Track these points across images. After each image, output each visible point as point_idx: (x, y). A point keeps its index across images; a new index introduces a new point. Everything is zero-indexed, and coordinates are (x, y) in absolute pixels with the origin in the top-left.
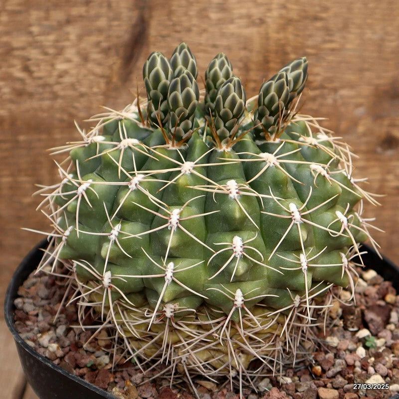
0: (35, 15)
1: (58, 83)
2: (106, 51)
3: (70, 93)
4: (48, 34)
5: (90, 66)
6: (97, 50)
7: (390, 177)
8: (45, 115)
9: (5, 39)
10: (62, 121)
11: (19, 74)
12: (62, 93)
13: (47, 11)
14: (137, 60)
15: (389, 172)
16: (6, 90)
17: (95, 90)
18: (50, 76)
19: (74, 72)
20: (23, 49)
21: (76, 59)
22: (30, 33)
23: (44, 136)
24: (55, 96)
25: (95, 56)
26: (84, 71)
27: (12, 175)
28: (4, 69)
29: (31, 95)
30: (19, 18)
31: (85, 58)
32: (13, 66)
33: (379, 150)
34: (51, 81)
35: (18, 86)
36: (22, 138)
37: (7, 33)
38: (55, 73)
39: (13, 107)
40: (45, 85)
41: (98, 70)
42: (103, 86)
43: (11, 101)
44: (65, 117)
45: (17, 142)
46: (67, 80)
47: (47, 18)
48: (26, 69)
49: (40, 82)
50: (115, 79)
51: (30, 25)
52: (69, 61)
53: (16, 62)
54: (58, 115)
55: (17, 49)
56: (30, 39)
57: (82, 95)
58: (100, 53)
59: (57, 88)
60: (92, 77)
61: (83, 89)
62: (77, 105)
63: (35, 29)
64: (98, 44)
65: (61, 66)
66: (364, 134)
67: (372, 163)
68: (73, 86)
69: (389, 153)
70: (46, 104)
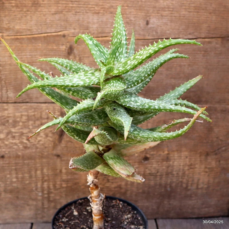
0: (31, 123)
1: (38, 144)
2: (53, 133)
3: (42, 147)
4: (35, 129)
5: (48, 138)
6: (51, 133)
7: (147, 170)
8: (34, 154)
9: (21, 130)
10: (39, 156)
11: (25, 141)
12: (39, 147)
13: (35, 121)
14: (63, 136)
15: (146, 168)
16: (21, 147)
17: (50, 146)
18: (35, 141)
19: (43, 140)
20: (27, 133)
21: (44, 136)
22: (29, 128)
23: (33, 161)
24: (37, 148)
25: (50, 135)
26: (46, 140)
27: (22, 174)
28: (20, 140)
29: (29, 148)
30: (26, 124)
31: (47, 136)
32: (23, 139)
33: (143, 161)
34: (36, 143)
35: (25, 145)
36: (26, 162)
37: (22, 129)
38: (37, 141)
39: (23, 152)
40: (34, 145)
41: (51, 139)
42: (53, 144)
43: (23, 150)
44: (40, 155)
45: (24, 163)
46: (41, 143)
47: (35, 124)
48: (28, 140)
49: (32, 144)
50: (57, 142)
51: (29, 126)
52: (41, 137)
53: (25, 138)
54: (38, 154)
55: (25, 133)
56: (29, 130)
57: (46, 147)
58: (51, 134)
59: (38, 145)
60: (49, 142)
61: (46, 145)
62: (44, 150)
63: (31, 127)
64: (51, 131)
65: (39, 139)
66: (137, 157)
67: (141, 166)
68: (43, 144)
69: (146, 162)
70: (34, 150)
